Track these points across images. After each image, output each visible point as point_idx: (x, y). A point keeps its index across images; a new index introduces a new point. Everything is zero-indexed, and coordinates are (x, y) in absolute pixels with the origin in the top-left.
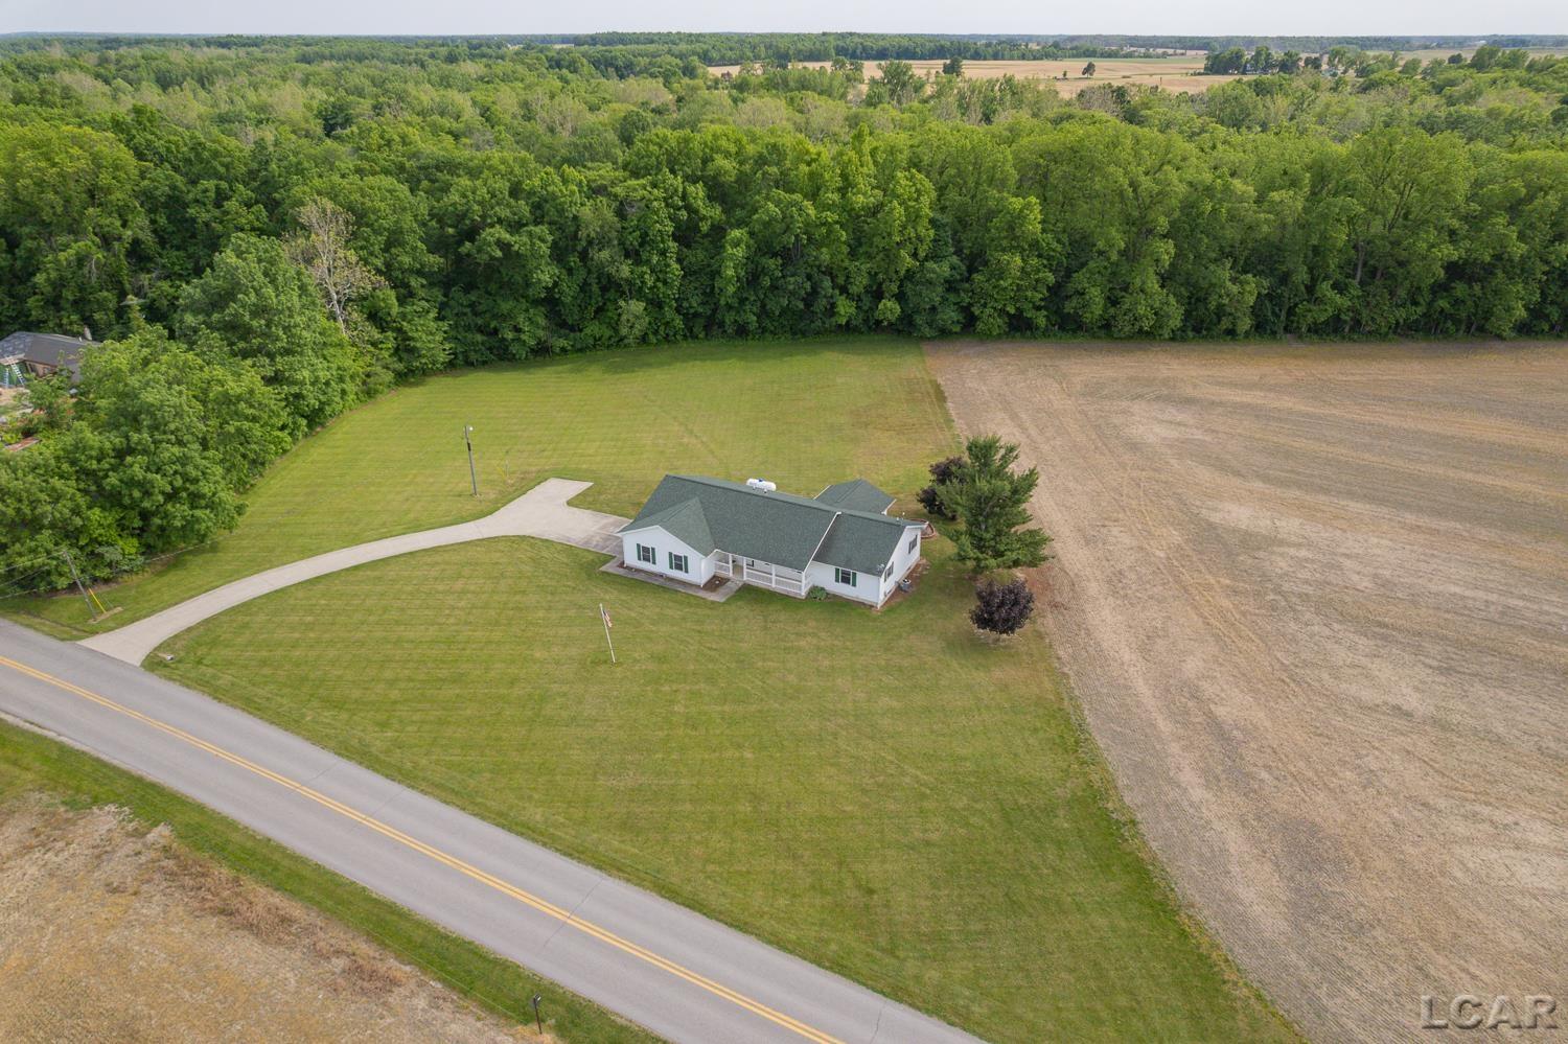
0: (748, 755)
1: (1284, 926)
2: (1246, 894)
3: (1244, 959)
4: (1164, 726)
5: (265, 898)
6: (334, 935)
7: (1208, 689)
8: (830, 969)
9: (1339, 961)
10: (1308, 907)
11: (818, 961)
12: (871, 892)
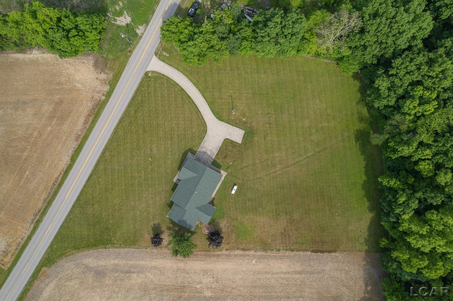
0: (123, 187)
1: (84, 263)
2: (90, 260)
3: (79, 254)
4: (131, 263)
5: (91, 119)
6: (85, 131)
7: (142, 276)
8: (77, 198)
9: (79, 267)
10: (88, 268)
11: (79, 197)
12: (92, 205)
